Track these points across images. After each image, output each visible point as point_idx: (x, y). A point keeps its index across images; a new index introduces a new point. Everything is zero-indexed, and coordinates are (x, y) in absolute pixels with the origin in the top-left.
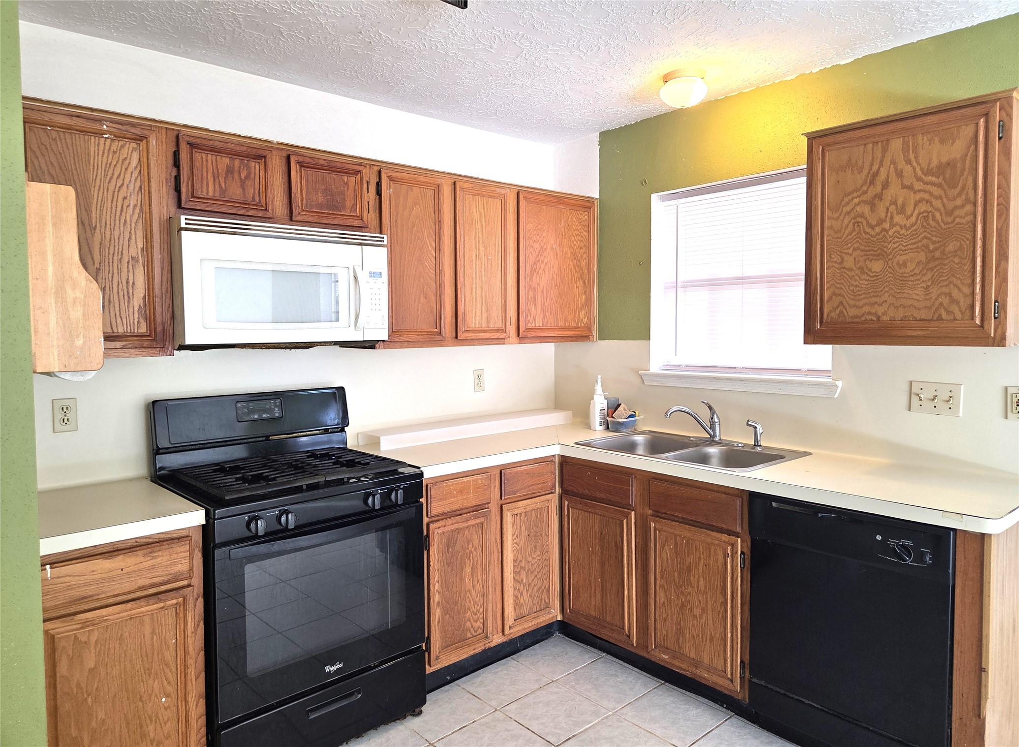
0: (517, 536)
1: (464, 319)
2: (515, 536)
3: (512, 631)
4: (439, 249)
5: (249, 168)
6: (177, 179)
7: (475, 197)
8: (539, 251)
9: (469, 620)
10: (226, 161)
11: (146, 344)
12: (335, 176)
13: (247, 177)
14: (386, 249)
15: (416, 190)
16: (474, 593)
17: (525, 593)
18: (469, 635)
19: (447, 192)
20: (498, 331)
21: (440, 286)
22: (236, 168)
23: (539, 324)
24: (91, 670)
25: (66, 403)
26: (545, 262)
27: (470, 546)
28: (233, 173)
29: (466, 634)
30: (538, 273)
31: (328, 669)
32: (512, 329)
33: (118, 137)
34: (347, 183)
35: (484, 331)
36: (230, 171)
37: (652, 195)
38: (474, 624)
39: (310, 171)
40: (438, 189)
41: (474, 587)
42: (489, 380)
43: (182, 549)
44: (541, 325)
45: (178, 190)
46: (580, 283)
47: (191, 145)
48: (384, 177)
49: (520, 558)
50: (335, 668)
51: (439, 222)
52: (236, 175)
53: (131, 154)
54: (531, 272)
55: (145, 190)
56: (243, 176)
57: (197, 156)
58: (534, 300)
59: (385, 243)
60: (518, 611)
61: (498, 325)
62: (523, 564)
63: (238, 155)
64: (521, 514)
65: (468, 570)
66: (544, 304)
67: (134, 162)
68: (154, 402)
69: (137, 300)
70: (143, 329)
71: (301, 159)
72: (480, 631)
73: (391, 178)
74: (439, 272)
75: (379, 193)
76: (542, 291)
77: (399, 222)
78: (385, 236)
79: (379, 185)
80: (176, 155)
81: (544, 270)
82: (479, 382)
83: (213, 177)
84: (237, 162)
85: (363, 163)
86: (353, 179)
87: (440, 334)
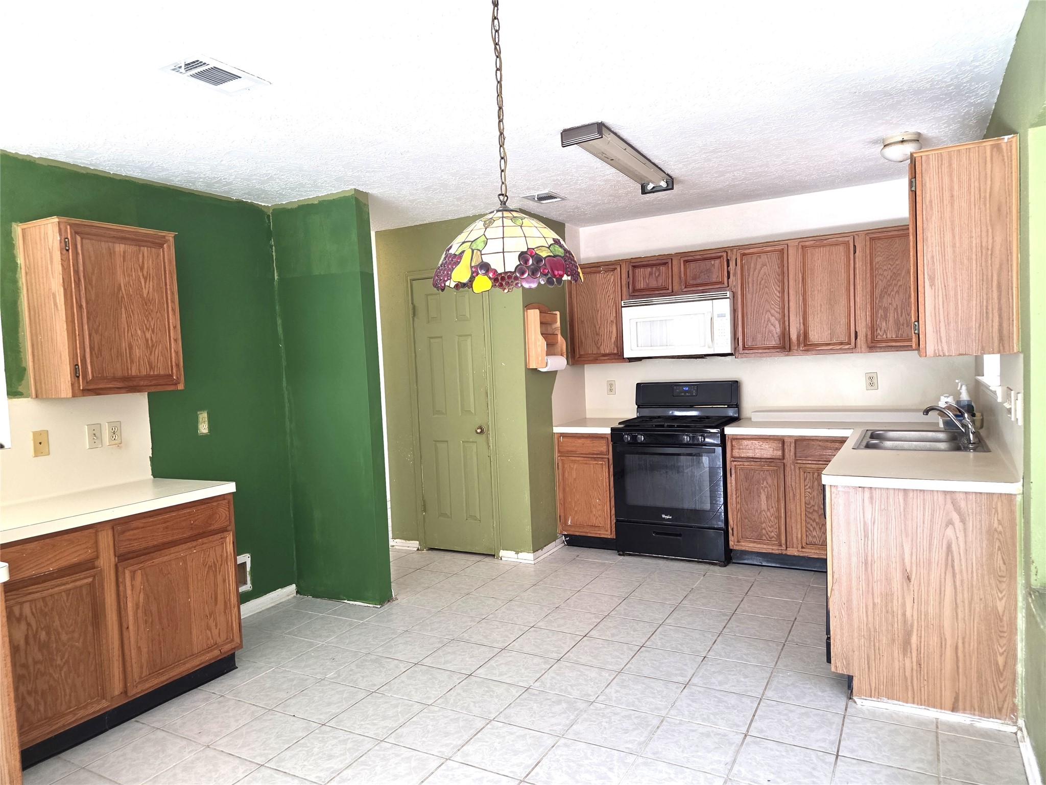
0: (809, 487)
1: (809, 336)
2: (807, 487)
3: (803, 550)
4: (783, 291)
5: (659, 270)
6: (628, 283)
7: (817, 250)
8: (891, 277)
9: (765, 529)
10: (649, 269)
11: (616, 357)
12: (707, 262)
13: (659, 275)
14: (729, 299)
15: (764, 257)
16: (768, 513)
17: (817, 529)
18: (764, 538)
19: (791, 251)
20: (842, 344)
21: (784, 315)
22: (654, 272)
23: (891, 335)
24: (575, 479)
25: (611, 382)
26: (899, 285)
27: (765, 483)
28: (652, 274)
29: (762, 537)
30: (889, 295)
31: (664, 516)
32: (860, 342)
33: (606, 271)
34: (713, 265)
35: (827, 345)
36: (651, 274)
38: (769, 533)
39: (692, 263)
40: (783, 253)
41: (768, 510)
42: (881, 383)
43: (603, 442)
44: (894, 336)
45: (628, 288)
47: (634, 267)
49: (812, 503)
50: (668, 517)
51: (785, 272)
52: (654, 275)
53: (611, 277)
54: (881, 295)
55: (615, 292)
56: (657, 275)
57: (637, 271)
58: (885, 318)
59: (728, 296)
60: (810, 538)
62: (816, 508)
63: (655, 265)
64: (813, 473)
65: (763, 497)
66: (898, 319)
67: (612, 280)
68: (638, 384)
69: (613, 340)
70: (616, 352)
71: (686, 259)
72: (773, 539)
73: (745, 255)
74: (784, 306)
75: (737, 263)
76: (896, 309)
77: (750, 280)
78: (728, 292)
79: (737, 260)
80: (628, 272)
81: (898, 292)
82: (872, 381)
83: (643, 279)
84: (654, 269)
85: (725, 250)
86: (717, 261)
87: (784, 348)
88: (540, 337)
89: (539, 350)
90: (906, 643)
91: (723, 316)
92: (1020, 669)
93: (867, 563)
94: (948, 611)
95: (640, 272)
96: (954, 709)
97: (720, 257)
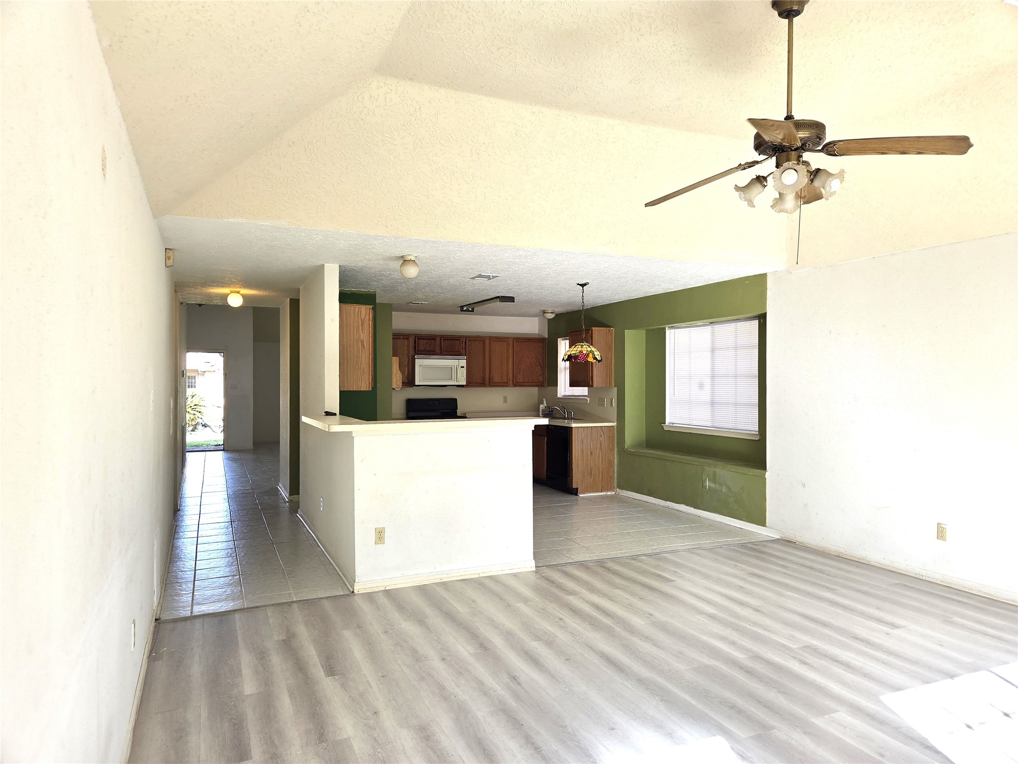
1: (492, 379)
4: (484, 358)
5: (431, 341)
6: (415, 346)
7: (496, 341)
8: (522, 357)
10: (426, 341)
11: (407, 385)
12: (453, 341)
14: (466, 360)
15: (477, 342)
19: (487, 342)
20: (505, 383)
21: (484, 369)
23: (521, 380)
26: (524, 360)
30: (521, 364)
32: (511, 382)
33: (403, 339)
34: (456, 343)
35: (500, 383)
36: (427, 343)
37: (559, 339)
39: (447, 341)
40: (484, 342)
42: (508, 400)
45: (415, 349)
46: (539, 367)
47: (418, 338)
48: (467, 340)
51: (484, 351)
53: (406, 342)
54: (518, 364)
55: (408, 350)
56: (430, 344)
57: (419, 340)
58: (520, 373)
59: (466, 358)
61: (505, 381)
63: (429, 339)
66: (524, 374)
67: (406, 344)
68: (408, 399)
69: (406, 375)
70: (407, 381)
71: (444, 338)
73: (469, 340)
74: (484, 365)
75: (466, 344)
76: (523, 370)
77: (471, 352)
79: (466, 342)
80: (415, 341)
82: (505, 400)
83: (422, 345)
84: (428, 341)
85: (461, 337)
86: (458, 342)
87: (484, 383)
88: (399, 372)
89: (398, 378)
90: (591, 473)
91: (463, 367)
92: (616, 475)
93: (582, 451)
94: (600, 462)
95: (421, 342)
96: (601, 492)
97: (459, 340)
